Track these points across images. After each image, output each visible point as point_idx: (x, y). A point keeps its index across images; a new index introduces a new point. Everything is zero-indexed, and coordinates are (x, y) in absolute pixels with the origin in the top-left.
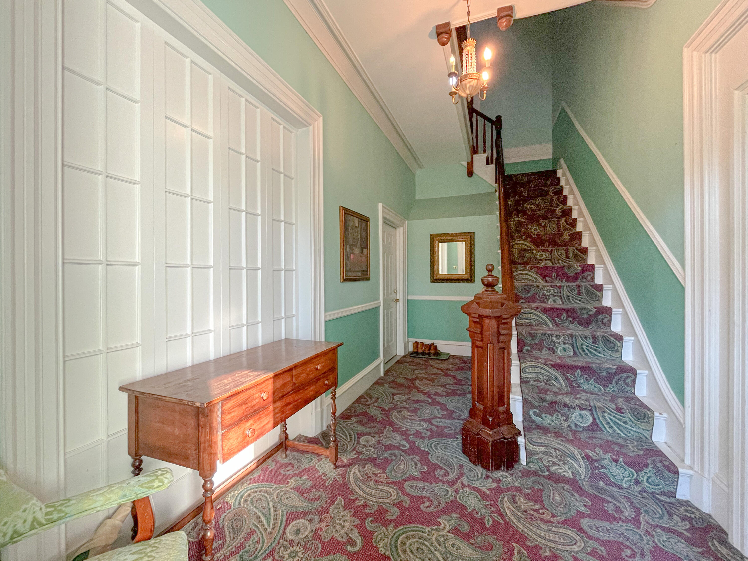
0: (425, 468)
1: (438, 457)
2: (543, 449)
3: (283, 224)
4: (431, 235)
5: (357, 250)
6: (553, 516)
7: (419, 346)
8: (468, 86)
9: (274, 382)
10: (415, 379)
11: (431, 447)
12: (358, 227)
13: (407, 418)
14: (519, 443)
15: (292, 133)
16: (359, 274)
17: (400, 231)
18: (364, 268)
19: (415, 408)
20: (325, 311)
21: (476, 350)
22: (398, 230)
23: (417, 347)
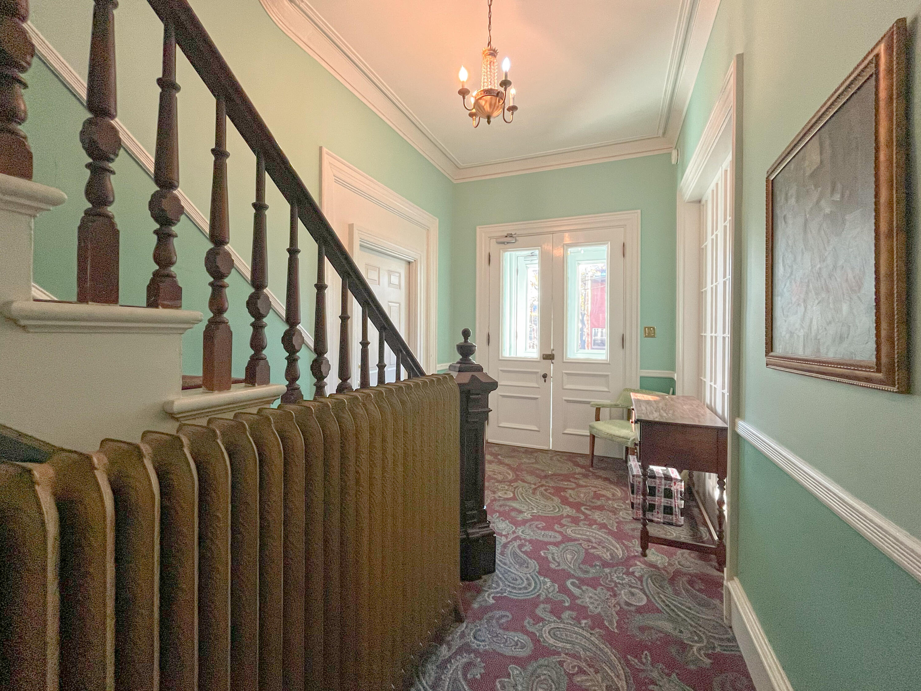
0: (543, 554)
1: (527, 567)
11: (536, 583)
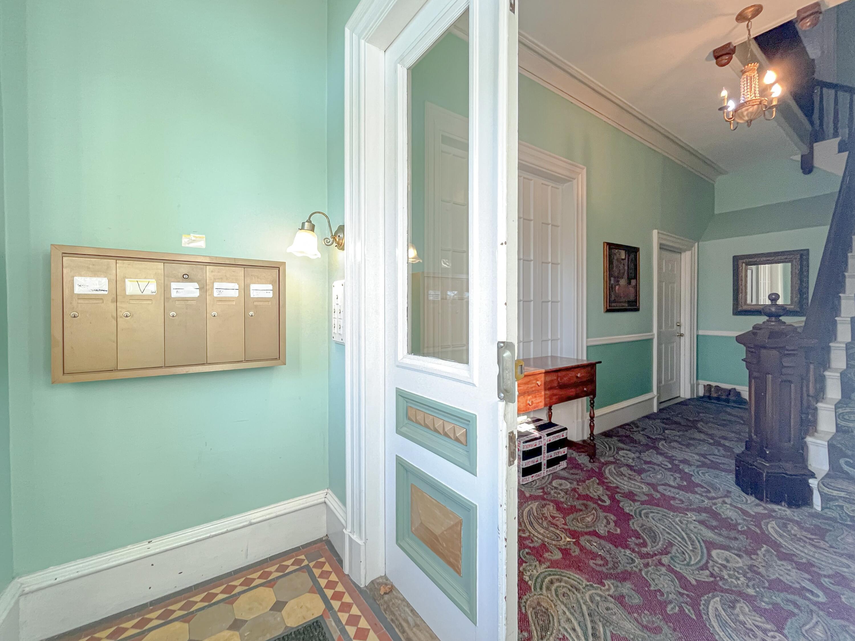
0: (685, 483)
1: (703, 480)
2: (843, 494)
3: (550, 265)
4: (734, 257)
5: (623, 282)
6: (831, 547)
7: (713, 389)
8: (745, 113)
9: (545, 376)
10: (698, 421)
11: (698, 473)
12: (625, 259)
13: (676, 448)
14: (811, 485)
15: (558, 189)
16: (626, 305)
17: (686, 257)
18: (632, 298)
19: (689, 443)
20: (587, 337)
21: (753, 381)
22: (683, 255)
23: (710, 391)
